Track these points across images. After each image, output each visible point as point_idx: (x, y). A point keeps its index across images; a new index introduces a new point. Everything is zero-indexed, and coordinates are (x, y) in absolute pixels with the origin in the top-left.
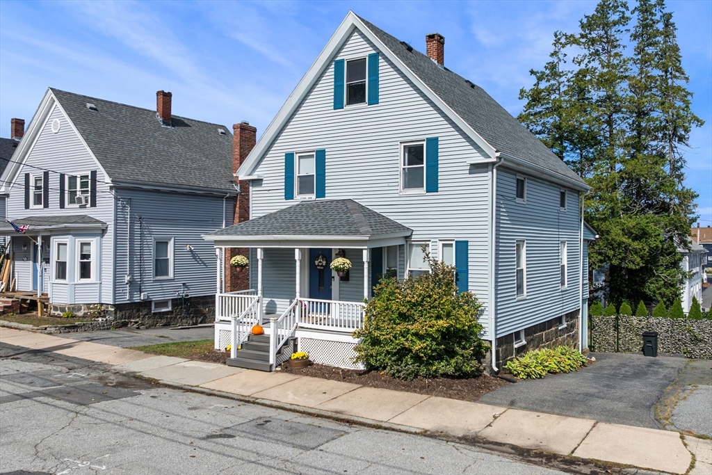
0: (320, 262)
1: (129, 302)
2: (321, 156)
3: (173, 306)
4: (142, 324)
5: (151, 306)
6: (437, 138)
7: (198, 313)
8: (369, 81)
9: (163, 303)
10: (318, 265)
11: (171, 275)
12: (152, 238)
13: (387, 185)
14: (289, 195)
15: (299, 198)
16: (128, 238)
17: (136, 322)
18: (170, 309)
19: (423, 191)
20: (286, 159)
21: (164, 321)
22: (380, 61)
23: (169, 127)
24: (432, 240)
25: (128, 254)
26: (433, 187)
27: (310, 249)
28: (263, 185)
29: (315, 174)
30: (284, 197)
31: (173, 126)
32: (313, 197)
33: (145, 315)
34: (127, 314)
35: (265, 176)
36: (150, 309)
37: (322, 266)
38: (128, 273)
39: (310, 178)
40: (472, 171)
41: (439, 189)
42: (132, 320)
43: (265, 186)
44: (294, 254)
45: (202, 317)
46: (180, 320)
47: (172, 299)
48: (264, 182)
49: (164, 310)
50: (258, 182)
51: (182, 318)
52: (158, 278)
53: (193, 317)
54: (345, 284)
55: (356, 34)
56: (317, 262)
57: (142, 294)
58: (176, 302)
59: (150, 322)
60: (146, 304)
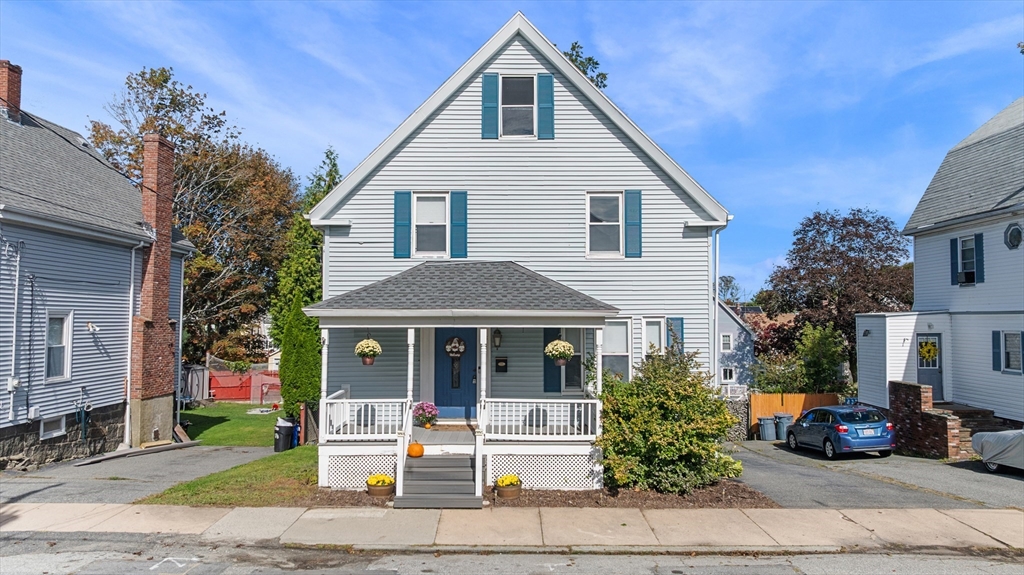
0: (455, 347)
1: (11, 424)
2: (459, 201)
3: (69, 425)
4: (29, 462)
5: (39, 429)
6: (640, 191)
7: (96, 435)
8: (540, 109)
9: (53, 424)
10: (452, 352)
11: (67, 375)
12: (46, 311)
13: (567, 245)
14: (401, 251)
15: (419, 257)
16: (15, 311)
17: (20, 460)
18: (62, 432)
19: (620, 255)
20: (395, 199)
21: (55, 453)
22: (555, 85)
23: (17, 124)
24: (634, 317)
25: (14, 339)
26: (634, 250)
27: (436, 329)
28: (350, 235)
29: (448, 224)
30: (392, 254)
31: (22, 124)
32: (446, 256)
33: (32, 445)
34: (6, 447)
35: (355, 221)
36: (38, 434)
37: (458, 352)
38: (13, 373)
39: (438, 229)
40: (686, 235)
41: (643, 254)
42: (12, 457)
43: (353, 236)
44: (407, 336)
45: (102, 441)
46: (75, 449)
47: (67, 415)
48: (352, 231)
49: (56, 434)
50: (342, 230)
51: (78, 446)
52: (52, 380)
53: (90, 443)
54: (501, 376)
55: (516, 43)
56: (448, 348)
57: (32, 409)
58: (72, 420)
59: (38, 457)
60: (33, 426)
